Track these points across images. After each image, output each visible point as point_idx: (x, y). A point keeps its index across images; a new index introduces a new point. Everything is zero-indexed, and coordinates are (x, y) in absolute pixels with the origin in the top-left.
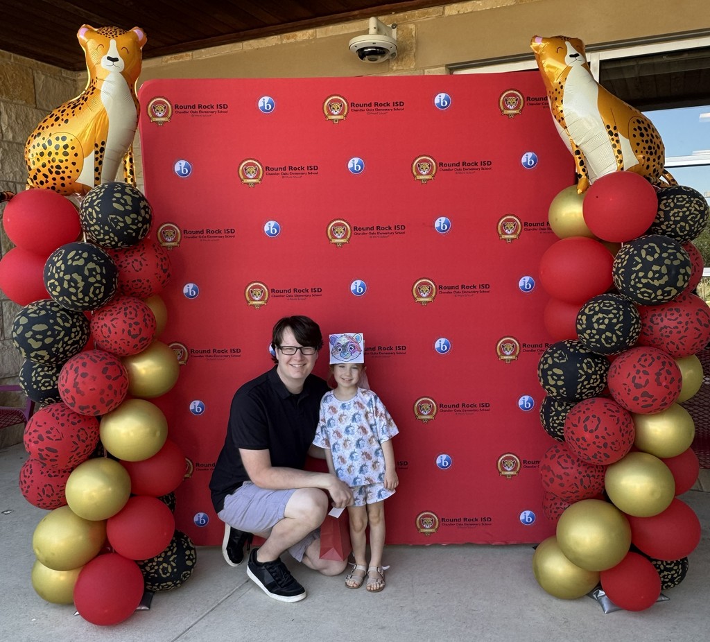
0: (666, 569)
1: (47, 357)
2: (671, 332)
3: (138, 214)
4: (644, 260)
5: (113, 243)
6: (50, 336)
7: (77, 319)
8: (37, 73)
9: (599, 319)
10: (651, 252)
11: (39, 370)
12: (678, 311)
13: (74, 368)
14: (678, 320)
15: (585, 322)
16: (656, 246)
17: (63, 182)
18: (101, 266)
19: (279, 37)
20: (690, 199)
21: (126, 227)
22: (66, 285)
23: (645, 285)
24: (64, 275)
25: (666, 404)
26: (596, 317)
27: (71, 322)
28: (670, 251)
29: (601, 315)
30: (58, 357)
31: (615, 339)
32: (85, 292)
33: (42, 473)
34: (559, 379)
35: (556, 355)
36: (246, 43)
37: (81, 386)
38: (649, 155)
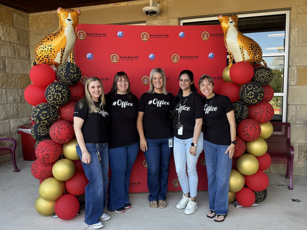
1: (46, 123)
2: (258, 114)
3: (78, 74)
5: (69, 83)
6: (48, 115)
8: (14, 13)
10: (250, 87)
11: (40, 128)
12: (260, 107)
13: (57, 126)
14: (260, 110)
16: (252, 85)
17: (49, 61)
19: (114, 4)
20: (265, 71)
21: (74, 78)
22: (55, 97)
24: (55, 93)
27: (54, 110)
28: (256, 87)
30: (50, 123)
31: (238, 116)
32: (62, 99)
36: (100, 6)
37: (60, 132)
38: (254, 56)
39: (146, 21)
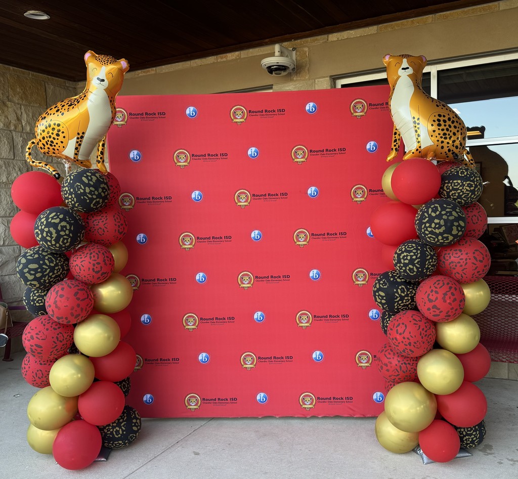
0: (467, 435)
1: (38, 286)
2: (456, 266)
4: (430, 216)
6: (39, 272)
7: (60, 260)
8: (49, 84)
9: (404, 256)
10: (435, 210)
11: (36, 292)
12: (460, 251)
13: (56, 291)
14: (460, 258)
15: (396, 259)
16: (438, 206)
17: (53, 151)
18: (70, 225)
19: (215, 57)
22: (45, 234)
23: (431, 232)
24: (45, 228)
25: (449, 316)
26: (402, 255)
27: (55, 263)
28: (448, 210)
29: (405, 254)
30: (45, 285)
31: (415, 269)
32: (57, 240)
33: (36, 362)
34: (383, 299)
35: (381, 282)
36: (192, 61)
37: (59, 304)
38: (443, 139)
39: (272, 85)
